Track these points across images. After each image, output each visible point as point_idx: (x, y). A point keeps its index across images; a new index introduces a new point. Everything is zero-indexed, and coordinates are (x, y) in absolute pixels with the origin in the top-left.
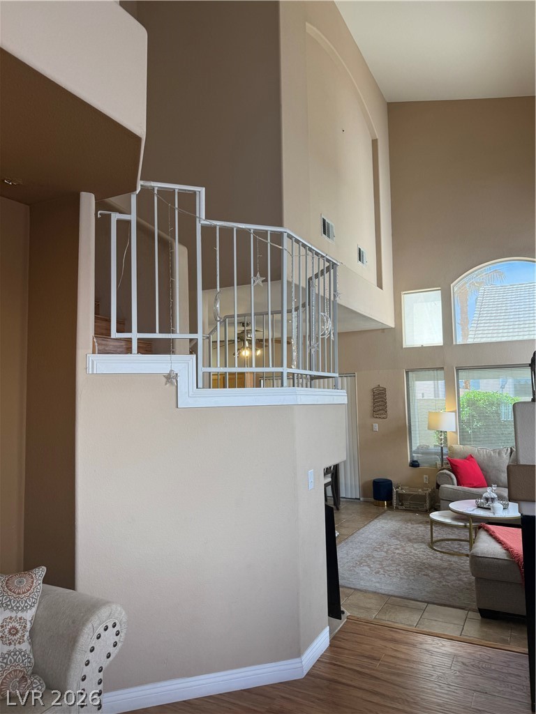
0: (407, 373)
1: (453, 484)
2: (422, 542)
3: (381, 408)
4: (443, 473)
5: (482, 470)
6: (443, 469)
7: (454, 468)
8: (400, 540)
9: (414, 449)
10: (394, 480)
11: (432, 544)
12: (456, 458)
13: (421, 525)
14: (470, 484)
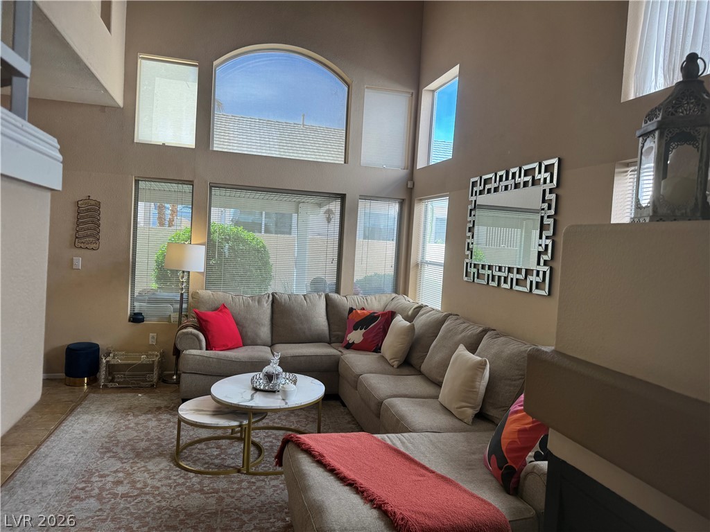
0: (137, 182)
1: (201, 349)
2: (161, 455)
3: (89, 232)
4: (187, 334)
5: (237, 324)
6: (186, 327)
7: (202, 324)
8: (121, 459)
9: (136, 294)
10: (102, 343)
11: (177, 455)
12: (203, 310)
13: (149, 416)
14: (224, 346)
